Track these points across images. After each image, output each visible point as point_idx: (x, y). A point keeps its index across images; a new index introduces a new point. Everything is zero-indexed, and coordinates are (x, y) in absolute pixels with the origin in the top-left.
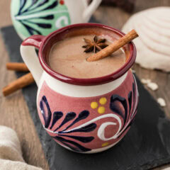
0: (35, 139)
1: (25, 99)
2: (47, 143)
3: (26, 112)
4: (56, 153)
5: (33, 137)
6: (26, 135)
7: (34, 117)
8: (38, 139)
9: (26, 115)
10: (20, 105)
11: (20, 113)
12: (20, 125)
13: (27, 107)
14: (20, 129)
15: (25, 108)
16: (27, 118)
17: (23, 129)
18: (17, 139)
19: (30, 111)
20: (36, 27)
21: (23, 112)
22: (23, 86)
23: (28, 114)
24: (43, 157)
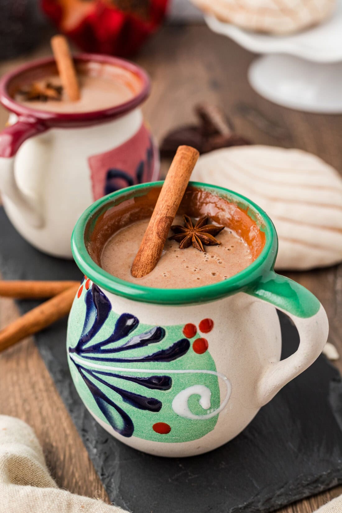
0: (71, 441)
1: (41, 357)
2: (100, 447)
3: (46, 384)
4: (121, 467)
5: (66, 436)
6: (52, 434)
7: (66, 393)
8: (80, 440)
9: (47, 390)
10: (32, 371)
11: (33, 386)
12: (36, 411)
13: (47, 374)
14: (38, 421)
15: (43, 377)
16: (49, 398)
17: (43, 421)
18: (36, 441)
19: (57, 382)
20: (117, 399)
21: (41, 385)
22: (36, 329)
23: (52, 389)
24: (92, 477)
